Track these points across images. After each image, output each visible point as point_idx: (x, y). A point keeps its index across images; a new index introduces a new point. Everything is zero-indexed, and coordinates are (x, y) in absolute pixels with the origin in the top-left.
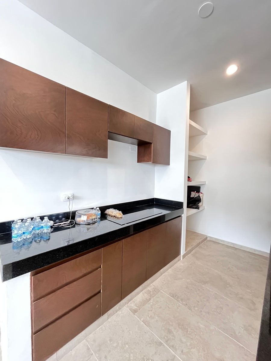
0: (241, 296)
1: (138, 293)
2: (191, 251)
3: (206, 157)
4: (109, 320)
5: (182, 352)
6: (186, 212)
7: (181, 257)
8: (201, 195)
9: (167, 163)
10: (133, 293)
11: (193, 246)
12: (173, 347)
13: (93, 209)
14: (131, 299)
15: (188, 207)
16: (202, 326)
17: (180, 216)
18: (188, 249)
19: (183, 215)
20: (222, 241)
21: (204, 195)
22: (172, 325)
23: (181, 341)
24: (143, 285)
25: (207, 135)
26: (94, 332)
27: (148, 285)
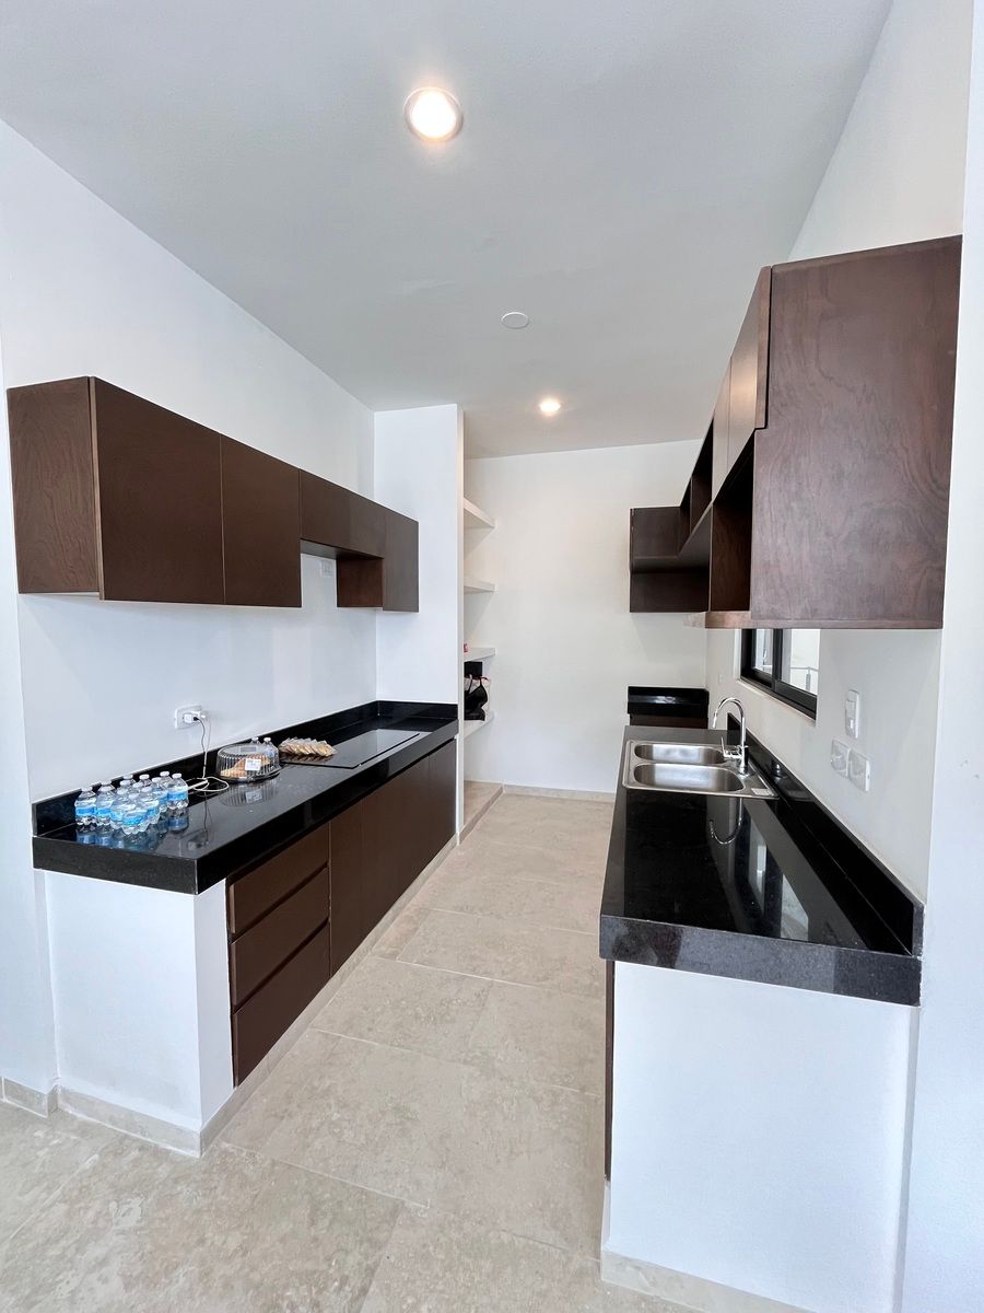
0: (580, 874)
1: (387, 926)
2: (474, 822)
3: (493, 586)
4: (344, 985)
5: (503, 972)
6: (464, 728)
7: (455, 840)
8: (485, 683)
9: (413, 607)
10: (379, 927)
11: (477, 812)
12: (486, 973)
13: (249, 741)
14: (376, 940)
15: (465, 719)
16: (525, 932)
17: (452, 740)
18: (469, 819)
19: (457, 737)
20: (534, 789)
21: (491, 683)
22: (475, 949)
23: (497, 961)
24: (394, 907)
25: (494, 531)
26: (321, 1012)
27: (402, 908)
